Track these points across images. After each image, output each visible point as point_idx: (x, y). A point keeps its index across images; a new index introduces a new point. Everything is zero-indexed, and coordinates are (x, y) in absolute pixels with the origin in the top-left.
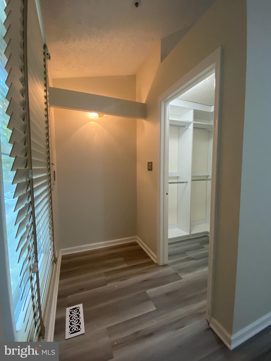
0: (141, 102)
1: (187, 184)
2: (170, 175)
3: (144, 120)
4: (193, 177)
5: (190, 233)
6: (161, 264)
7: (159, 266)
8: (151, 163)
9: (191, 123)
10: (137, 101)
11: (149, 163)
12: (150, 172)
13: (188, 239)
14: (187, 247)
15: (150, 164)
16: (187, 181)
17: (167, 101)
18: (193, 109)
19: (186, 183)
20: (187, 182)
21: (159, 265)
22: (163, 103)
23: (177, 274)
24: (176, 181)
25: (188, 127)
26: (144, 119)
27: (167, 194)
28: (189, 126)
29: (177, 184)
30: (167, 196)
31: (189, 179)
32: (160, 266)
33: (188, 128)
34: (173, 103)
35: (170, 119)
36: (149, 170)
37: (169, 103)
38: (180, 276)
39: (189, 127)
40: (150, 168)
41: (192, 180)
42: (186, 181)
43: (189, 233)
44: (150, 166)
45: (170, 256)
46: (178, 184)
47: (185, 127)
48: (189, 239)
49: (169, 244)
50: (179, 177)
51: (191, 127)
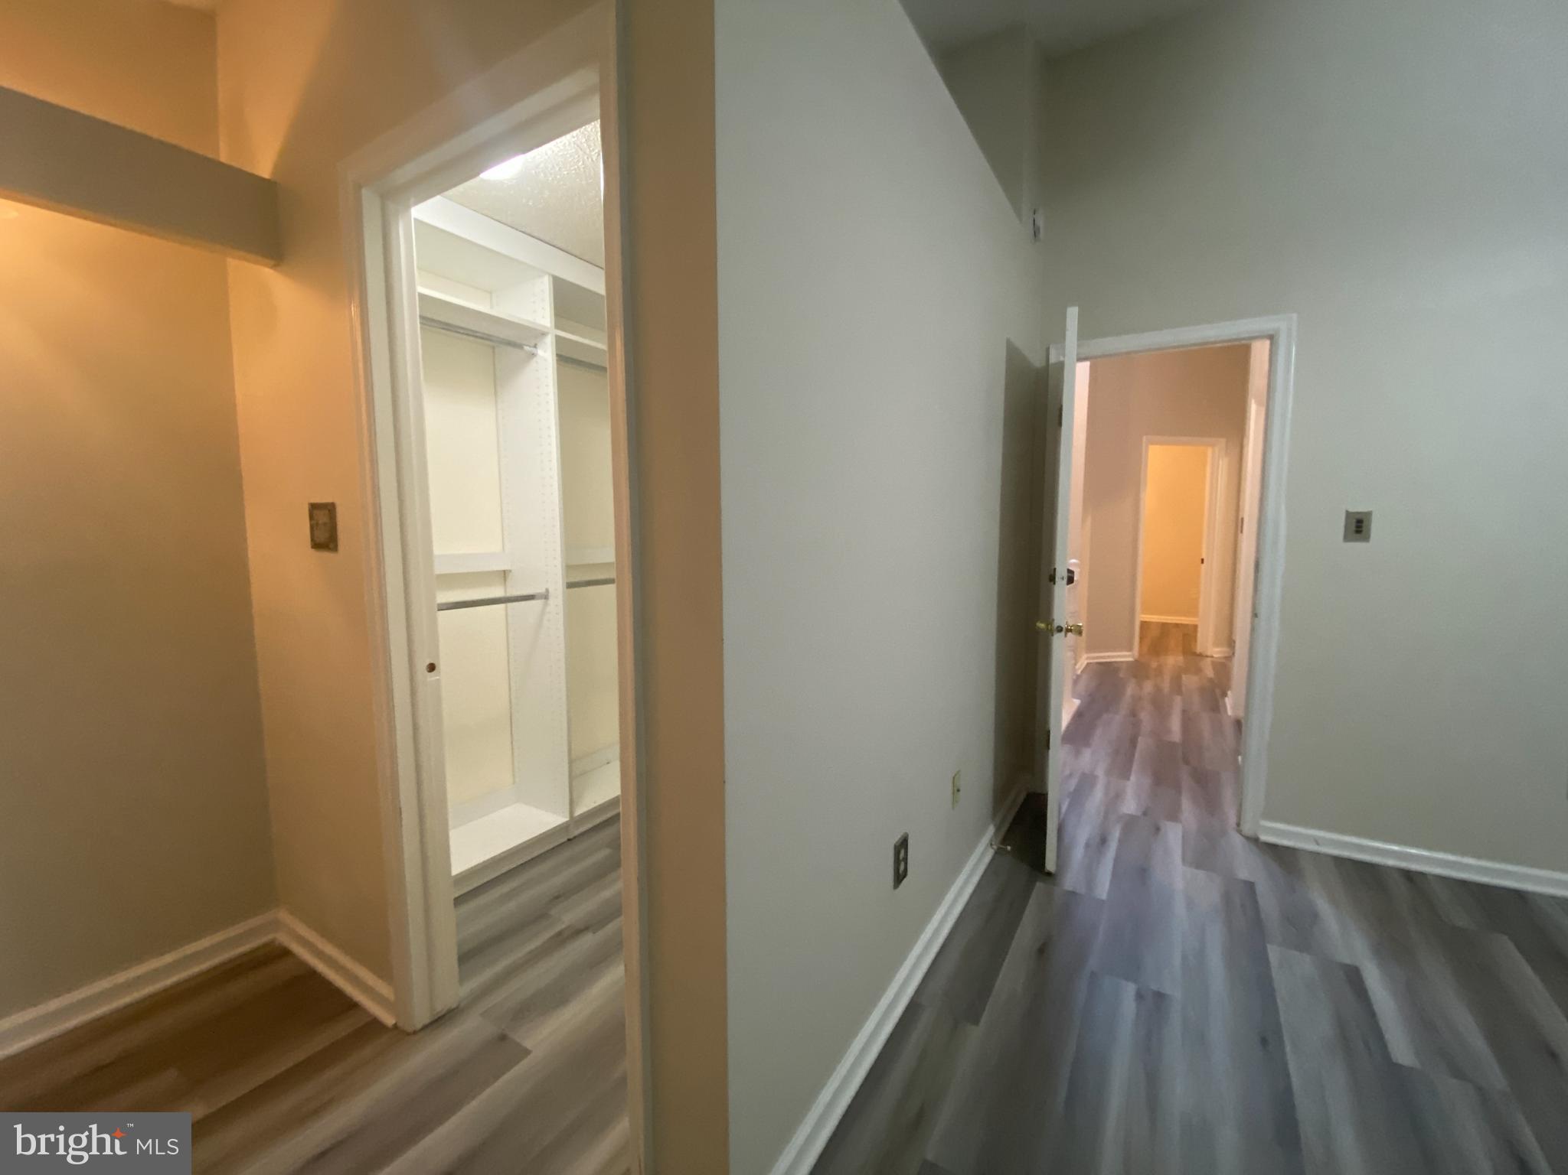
0: (248, 169)
1: (546, 605)
2: (439, 569)
3: (271, 268)
4: (569, 568)
5: (571, 812)
6: (421, 1016)
7: (408, 1034)
8: (330, 509)
9: (544, 334)
10: (224, 158)
11: (314, 507)
12: (326, 555)
13: (565, 839)
14: (558, 881)
15: (322, 517)
16: (547, 590)
17: (396, 196)
18: (549, 274)
19: (543, 601)
20: (545, 596)
21: (410, 1029)
22: (369, 200)
23: (503, 1038)
24: (497, 592)
25: (533, 350)
26: (272, 262)
27: (432, 668)
28: (535, 346)
29: (502, 606)
30: (432, 677)
31: (554, 580)
32: (415, 1033)
33: (533, 355)
34: (429, 211)
35: (421, 289)
36: (317, 545)
37: (408, 208)
38: (518, 1040)
39: (540, 352)
40: (322, 536)
41: (571, 585)
42: (542, 590)
43: (567, 814)
44: (325, 524)
45: (469, 957)
46: (510, 605)
47: (520, 346)
48: (569, 840)
49: (458, 901)
50: (510, 571)
51: (546, 354)
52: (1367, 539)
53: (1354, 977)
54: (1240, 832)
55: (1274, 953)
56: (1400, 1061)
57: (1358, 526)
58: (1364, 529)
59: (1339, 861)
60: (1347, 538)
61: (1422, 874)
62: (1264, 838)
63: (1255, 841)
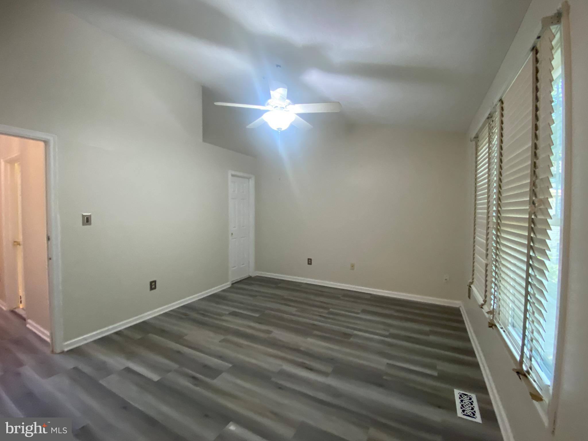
52: (90, 224)
53: (128, 370)
54: (56, 354)
55: (103, 382)
56: (157, 380)
57: (87, 220)
58: (89, 221)
59: (95, 341)
60: (84, 224)
61: (120, 331)
62: (66, 349)
63: (63, 353)
